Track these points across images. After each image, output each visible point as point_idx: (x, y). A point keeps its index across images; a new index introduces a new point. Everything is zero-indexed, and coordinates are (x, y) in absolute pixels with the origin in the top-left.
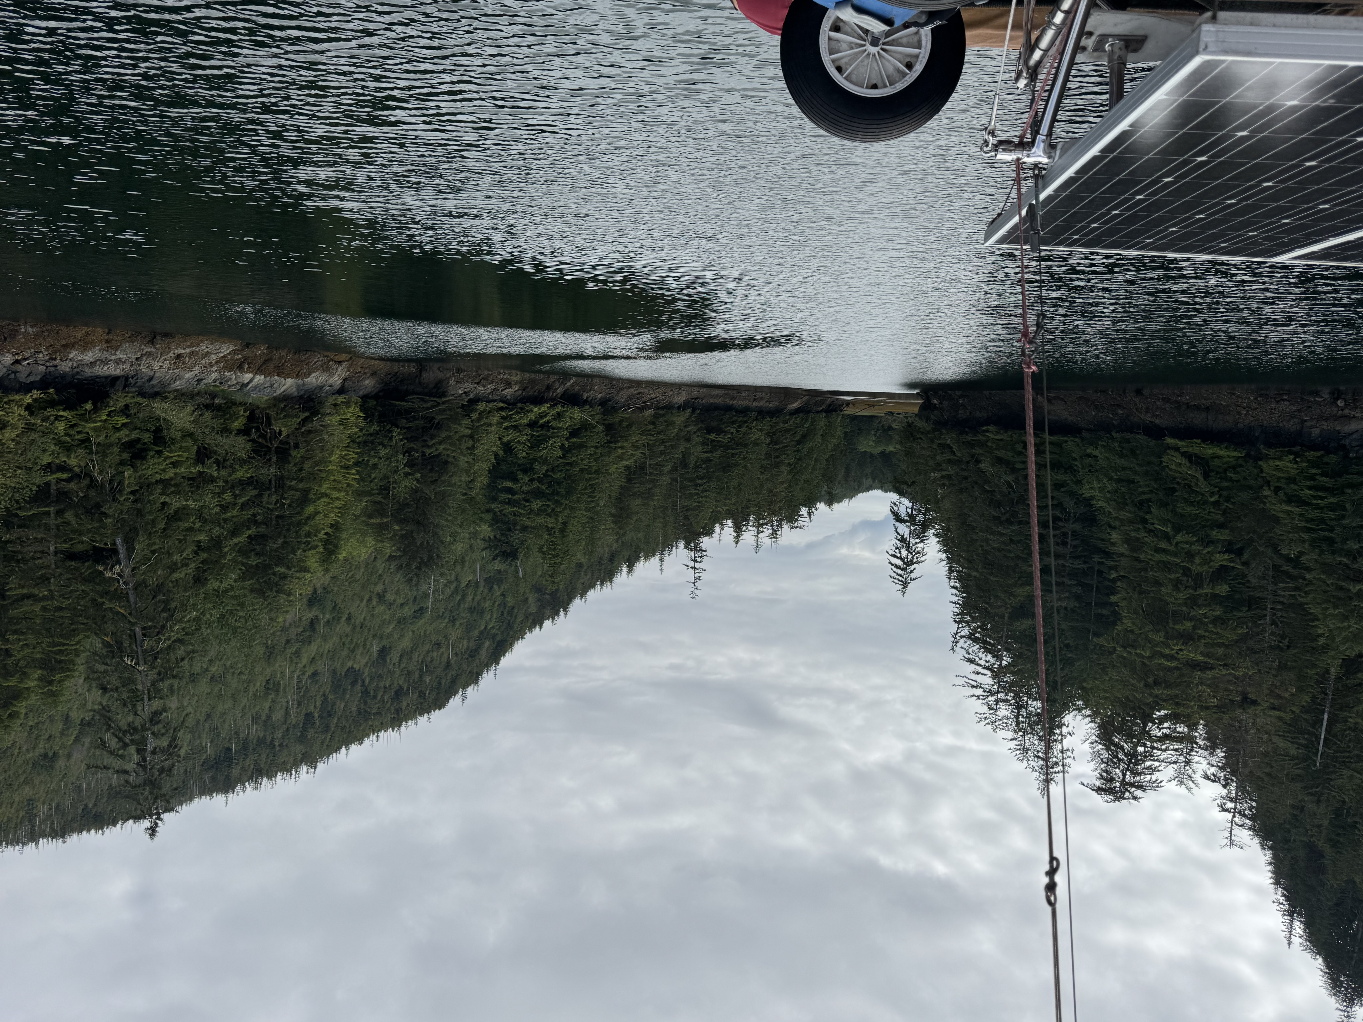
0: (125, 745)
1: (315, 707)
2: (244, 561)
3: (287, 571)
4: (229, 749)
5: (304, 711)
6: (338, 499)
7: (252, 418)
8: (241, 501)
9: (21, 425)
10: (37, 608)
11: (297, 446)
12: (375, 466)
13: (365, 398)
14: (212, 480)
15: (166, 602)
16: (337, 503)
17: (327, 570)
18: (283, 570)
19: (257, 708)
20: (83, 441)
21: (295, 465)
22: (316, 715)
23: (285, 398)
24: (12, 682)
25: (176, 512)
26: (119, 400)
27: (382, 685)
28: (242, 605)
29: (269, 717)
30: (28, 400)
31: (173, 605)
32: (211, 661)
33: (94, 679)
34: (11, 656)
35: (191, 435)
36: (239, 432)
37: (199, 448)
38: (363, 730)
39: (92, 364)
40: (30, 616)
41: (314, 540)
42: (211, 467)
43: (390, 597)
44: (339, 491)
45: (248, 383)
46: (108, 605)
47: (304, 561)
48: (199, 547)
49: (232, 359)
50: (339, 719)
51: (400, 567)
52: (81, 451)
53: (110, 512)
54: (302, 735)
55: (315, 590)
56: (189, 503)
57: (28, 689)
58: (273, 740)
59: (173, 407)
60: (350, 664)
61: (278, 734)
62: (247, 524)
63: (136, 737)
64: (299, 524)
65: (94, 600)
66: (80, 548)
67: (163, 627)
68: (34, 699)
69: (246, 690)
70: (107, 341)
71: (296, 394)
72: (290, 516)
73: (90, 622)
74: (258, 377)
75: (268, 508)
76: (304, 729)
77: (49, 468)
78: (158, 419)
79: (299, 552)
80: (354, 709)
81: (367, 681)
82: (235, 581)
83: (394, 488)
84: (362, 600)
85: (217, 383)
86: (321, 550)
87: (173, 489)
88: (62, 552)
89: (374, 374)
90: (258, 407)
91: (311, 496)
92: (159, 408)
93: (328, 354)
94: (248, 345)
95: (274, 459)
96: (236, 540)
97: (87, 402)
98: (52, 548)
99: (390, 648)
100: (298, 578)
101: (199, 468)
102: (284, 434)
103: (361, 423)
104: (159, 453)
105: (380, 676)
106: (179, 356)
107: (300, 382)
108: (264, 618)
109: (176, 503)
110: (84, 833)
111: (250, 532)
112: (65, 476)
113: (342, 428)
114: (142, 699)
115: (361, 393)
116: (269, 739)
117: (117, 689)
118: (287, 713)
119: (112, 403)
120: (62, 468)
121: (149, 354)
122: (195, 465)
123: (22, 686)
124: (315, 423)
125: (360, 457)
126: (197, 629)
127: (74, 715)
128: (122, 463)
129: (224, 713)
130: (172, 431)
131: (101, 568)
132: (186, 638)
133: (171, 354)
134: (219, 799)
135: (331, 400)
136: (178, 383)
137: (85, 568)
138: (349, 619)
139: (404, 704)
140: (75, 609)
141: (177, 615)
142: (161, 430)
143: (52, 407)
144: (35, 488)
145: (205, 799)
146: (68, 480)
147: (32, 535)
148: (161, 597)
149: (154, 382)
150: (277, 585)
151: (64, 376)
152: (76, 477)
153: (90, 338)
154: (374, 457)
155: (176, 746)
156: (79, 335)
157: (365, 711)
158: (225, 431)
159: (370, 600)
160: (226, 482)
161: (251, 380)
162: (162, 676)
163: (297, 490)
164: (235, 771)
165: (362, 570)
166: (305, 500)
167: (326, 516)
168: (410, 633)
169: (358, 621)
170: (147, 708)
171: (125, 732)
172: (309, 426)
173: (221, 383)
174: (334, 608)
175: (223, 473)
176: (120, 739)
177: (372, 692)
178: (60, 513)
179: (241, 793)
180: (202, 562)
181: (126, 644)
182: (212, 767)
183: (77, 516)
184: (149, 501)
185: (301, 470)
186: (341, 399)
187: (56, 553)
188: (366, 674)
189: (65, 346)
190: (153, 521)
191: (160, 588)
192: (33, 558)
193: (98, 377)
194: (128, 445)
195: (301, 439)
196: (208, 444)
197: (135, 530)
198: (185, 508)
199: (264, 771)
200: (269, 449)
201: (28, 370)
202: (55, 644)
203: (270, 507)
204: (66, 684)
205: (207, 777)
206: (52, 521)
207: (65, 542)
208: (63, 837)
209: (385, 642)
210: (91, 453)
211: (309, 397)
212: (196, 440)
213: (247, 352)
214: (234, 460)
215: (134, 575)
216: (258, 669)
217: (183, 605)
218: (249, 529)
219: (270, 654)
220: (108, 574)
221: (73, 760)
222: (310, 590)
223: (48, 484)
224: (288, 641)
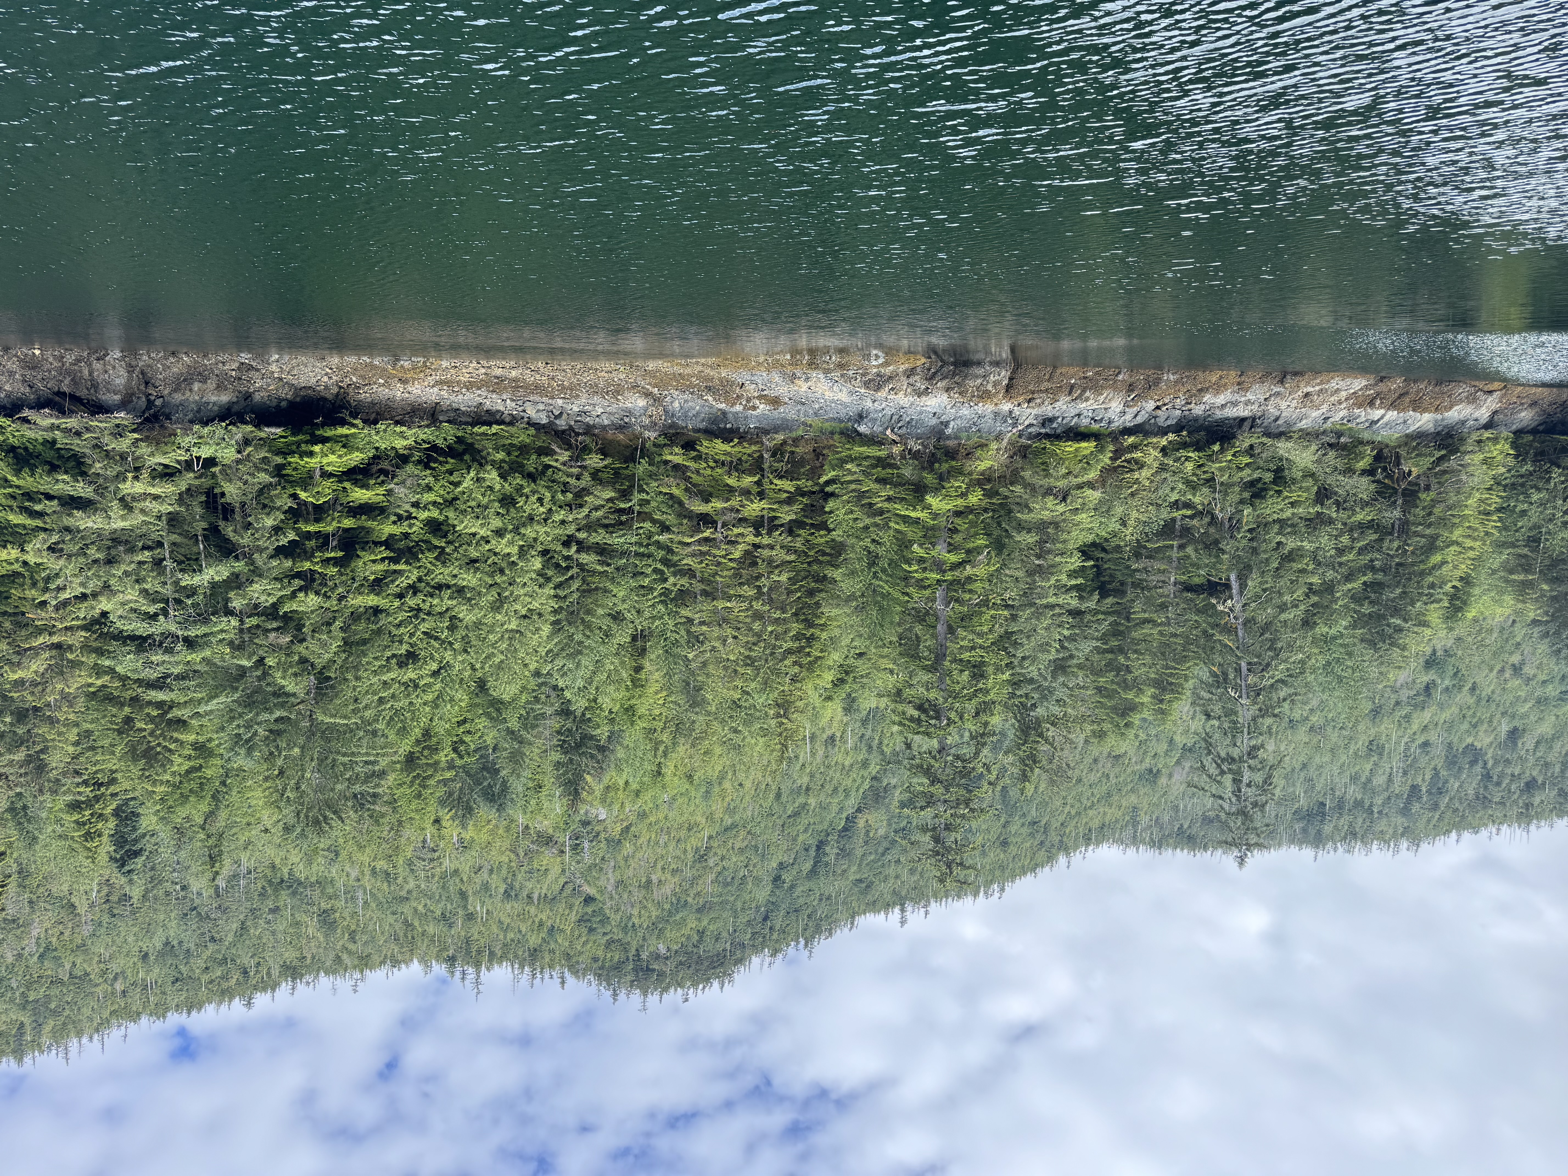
0: (1222, 773)
1: (1423, 780)
2: (1358, 608)
3: (1403, 624)
4: (1323, 804)
5: (1410, 782)
6: (1471, 548)
7: (1378, 458)
8: (1359, 545)
9: (1156, 465)
10: (1155, 631)
11: (1428, 488)
12: (1524, 513)
13: (1518, 433)
14: (1331, 521)
15: (1273, 641)
16: (1471, 554)
17: (1451, 629)
18: (1399, 622)
19: (1357, 768)
20: (1208, 481)
21: (1424, 508)
22: (1424, 789)
23: (1420, 436)
24: (1130, 696)
25: (1291, 552)
26: (1244, 441)
27: (1509, 771)
28: (1350, 654)
29: (1369, 780)
30: (1164, 442)
31: (1279, 645)
32: (1312, 710)
33: (1199, 705)
34: (1131, 672)
35: (1313, 475)
36: (1364, 472)
37: (1319, 488)
38: (1481, 818)
39: (1223, 406)
40: (1149, 639)
41: (1438, 593)
42: (1329, 508)
43: (1528, 670)
44: (1475, 539)
45: (1379, 420)
46: (1218, 637)
47: (1424, 615)
48: (1310, 589)
49: (1363, 395)
50: (1451, 799)
51: (1546, 635)
52: (1206, 490)
53: (1228, 548)
54: (1405, 808)
55: (1434, 652)
56: (1304, 544)
57: (1142, 704)
58: (1371, 805)
59: (1297, 447)
60: (1469, 740)
61: (1378, 801)
62: (1363, 570)
63: (1234, 767)
64: (1422, 574)
65: (1205, 632)
66: (1197, 580)
67: (1268, 665)
68: (1146, 714)
69: (1346, 747)
70: (1239, 384)
71: (1433, 430)
72: (1413, 564)
73: (1200, 651)
74: (1390, 413)
75: (1388, 554)
76: (1408, 802)
77: (1176, 505)
78: (1281, 459)
79: (1419, 604)
80: (1471, 792)
81: (1490, 763)
82: (1346, 628)
83: (1547, 540)
84: (1491, 670)
85: (1345, 421)
86: (1447, 605)
87: (1289, 530)
88: (1181, 583)
89: (1534, 404)
90: (1387, 446)
91: (1439, 543)
92: (1283, 447)
93: (1477, 383)
94: (1382, 380)
95: (1400, 502)
96: (1349, 586)
97: (1215, 443)
98: (1172, 579)
99: (1524, 730)
100: (1416, 633)
101: (1318, 508)
102: (1414, 475)
103: (1511, 461)
104: (1279, 492)
105: (1508, 761)
106: (1307, 395)
107: (1439, 417)
108: (1373, 672)
109: (1291, 543)
110: (1178, 850)
111: (1365, 578)
112: (1189, 513)
113: (1485, 467)
114: (1242, 732)
115: (1514, 427)
116: (1367, 804)
117: (1219, 718)
118: (1390, 780)
119: (1238, 444)
120: (1188, 505)
121: (1278, 394)
122: (1314, 505)
123: (1137, 700)
124: (1453, 462)
125: (1504, 502)
126: (1301, 673)
127: (1178, 739)
128: (1242, 502)
129: (1321, 767)
130: (1294, 470)
131: (1214, 601)
132: (1290, 680)
133: (1300, 393)
134: (1308, 853)
135: (1475, 436)
136: (1304, 422)
137: (1200, 600)
138: (1473, 689)
139: (1537, 800)
140: (1188, 637)
141: (1283, 655)
142: (1283, 470)
143: (1184, 449)
144: (1162, 523)
145: (1294, 849)
146: (1192, 517)
147: (1158, 565)
148: (1267, 635)
149: (1280, 422)
150: (1390, 637)
151: (1196, 419)
152: (1199, 514)
153: (1223, 381)
154: (1523, 502)
155: (1271, 784)
156: (1214, 379)
157: (1485, 797)
158: (1349, 471)
159: (1502, 671)
160: (1345, 524)
161: (1382, 417)
162: (1264, 712)
163: (1423, 536)
164: (1328, 828)
165: (1495, 635)
166: (1431, 547)
167: (1455, 567)
168: (1553, 718)
169: (1484, 694)
170: (1245, 742)
171: (1223, 760)
172: (1445, 466)
173: (1349, 421)
174: (1455, 674)
175: (1343, 515)
176: (1219, 766)
177: (1495, 778)
178: (1182, 547)
179: (1332, 852)
180: (1312, 606)
181: (1231, 676)
182: (1304, 818)
183: (1196, 550)
184: (1265, 541)
185: (1430, 514)
186: (1487, 434)
187: (1175, 584)
188: (1489, 755)
189: (1200, 391)
190: (1267, 559)
191: (1267, 627)
192: (1156, 587)
193: (1227, 419)
194: (1252, 484)
195: (1434, 480)
196: (1329, 485)
197: (1248, 568)
198: (1300, 548)
199: (1359, 836)
200: (1395, 491)
201: (1167, 415)
202: (1167, 667)
203: (1391, 553)
204: (1175, 705)
205: (1298, 826)
206: (1175, 554)
207: (1184, 574)
208: (1160, 848)
209: (1517, 723)
210: (1214, 492)
211: (1448, 433)
212: (1316, 480)
213: (1382, 387)
214: (1355, 501)
215: (1244, 611)
216: (1361, 727)
217: (1290, 646)
218: (1364, 575)
219: (1376, 713)
220: (1220, 608)
221: (1173, 780)
222: (1428, 650)
223: (1174, 520)
224: (1398, 703)
